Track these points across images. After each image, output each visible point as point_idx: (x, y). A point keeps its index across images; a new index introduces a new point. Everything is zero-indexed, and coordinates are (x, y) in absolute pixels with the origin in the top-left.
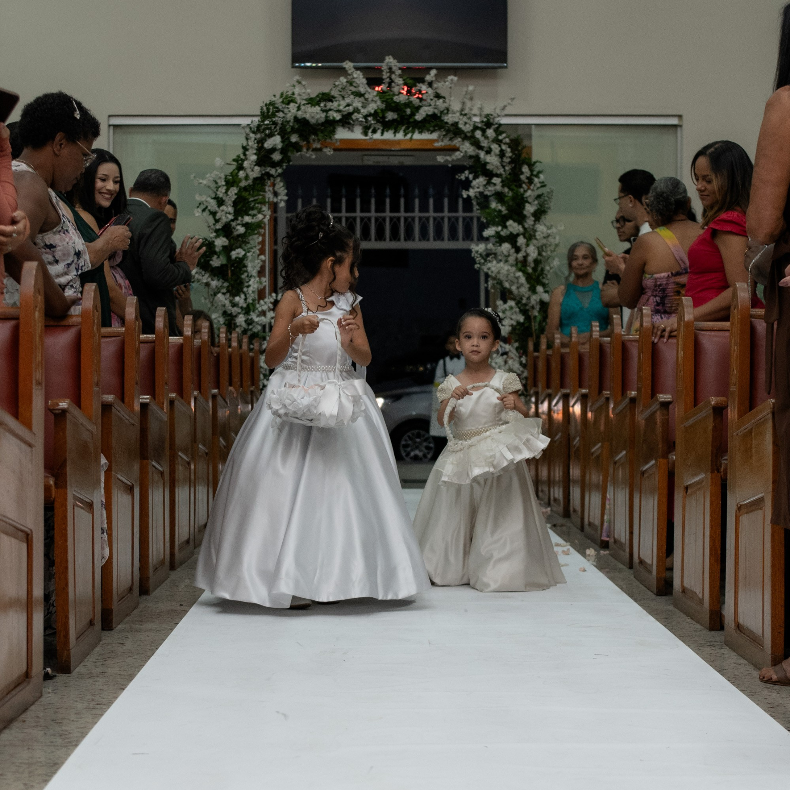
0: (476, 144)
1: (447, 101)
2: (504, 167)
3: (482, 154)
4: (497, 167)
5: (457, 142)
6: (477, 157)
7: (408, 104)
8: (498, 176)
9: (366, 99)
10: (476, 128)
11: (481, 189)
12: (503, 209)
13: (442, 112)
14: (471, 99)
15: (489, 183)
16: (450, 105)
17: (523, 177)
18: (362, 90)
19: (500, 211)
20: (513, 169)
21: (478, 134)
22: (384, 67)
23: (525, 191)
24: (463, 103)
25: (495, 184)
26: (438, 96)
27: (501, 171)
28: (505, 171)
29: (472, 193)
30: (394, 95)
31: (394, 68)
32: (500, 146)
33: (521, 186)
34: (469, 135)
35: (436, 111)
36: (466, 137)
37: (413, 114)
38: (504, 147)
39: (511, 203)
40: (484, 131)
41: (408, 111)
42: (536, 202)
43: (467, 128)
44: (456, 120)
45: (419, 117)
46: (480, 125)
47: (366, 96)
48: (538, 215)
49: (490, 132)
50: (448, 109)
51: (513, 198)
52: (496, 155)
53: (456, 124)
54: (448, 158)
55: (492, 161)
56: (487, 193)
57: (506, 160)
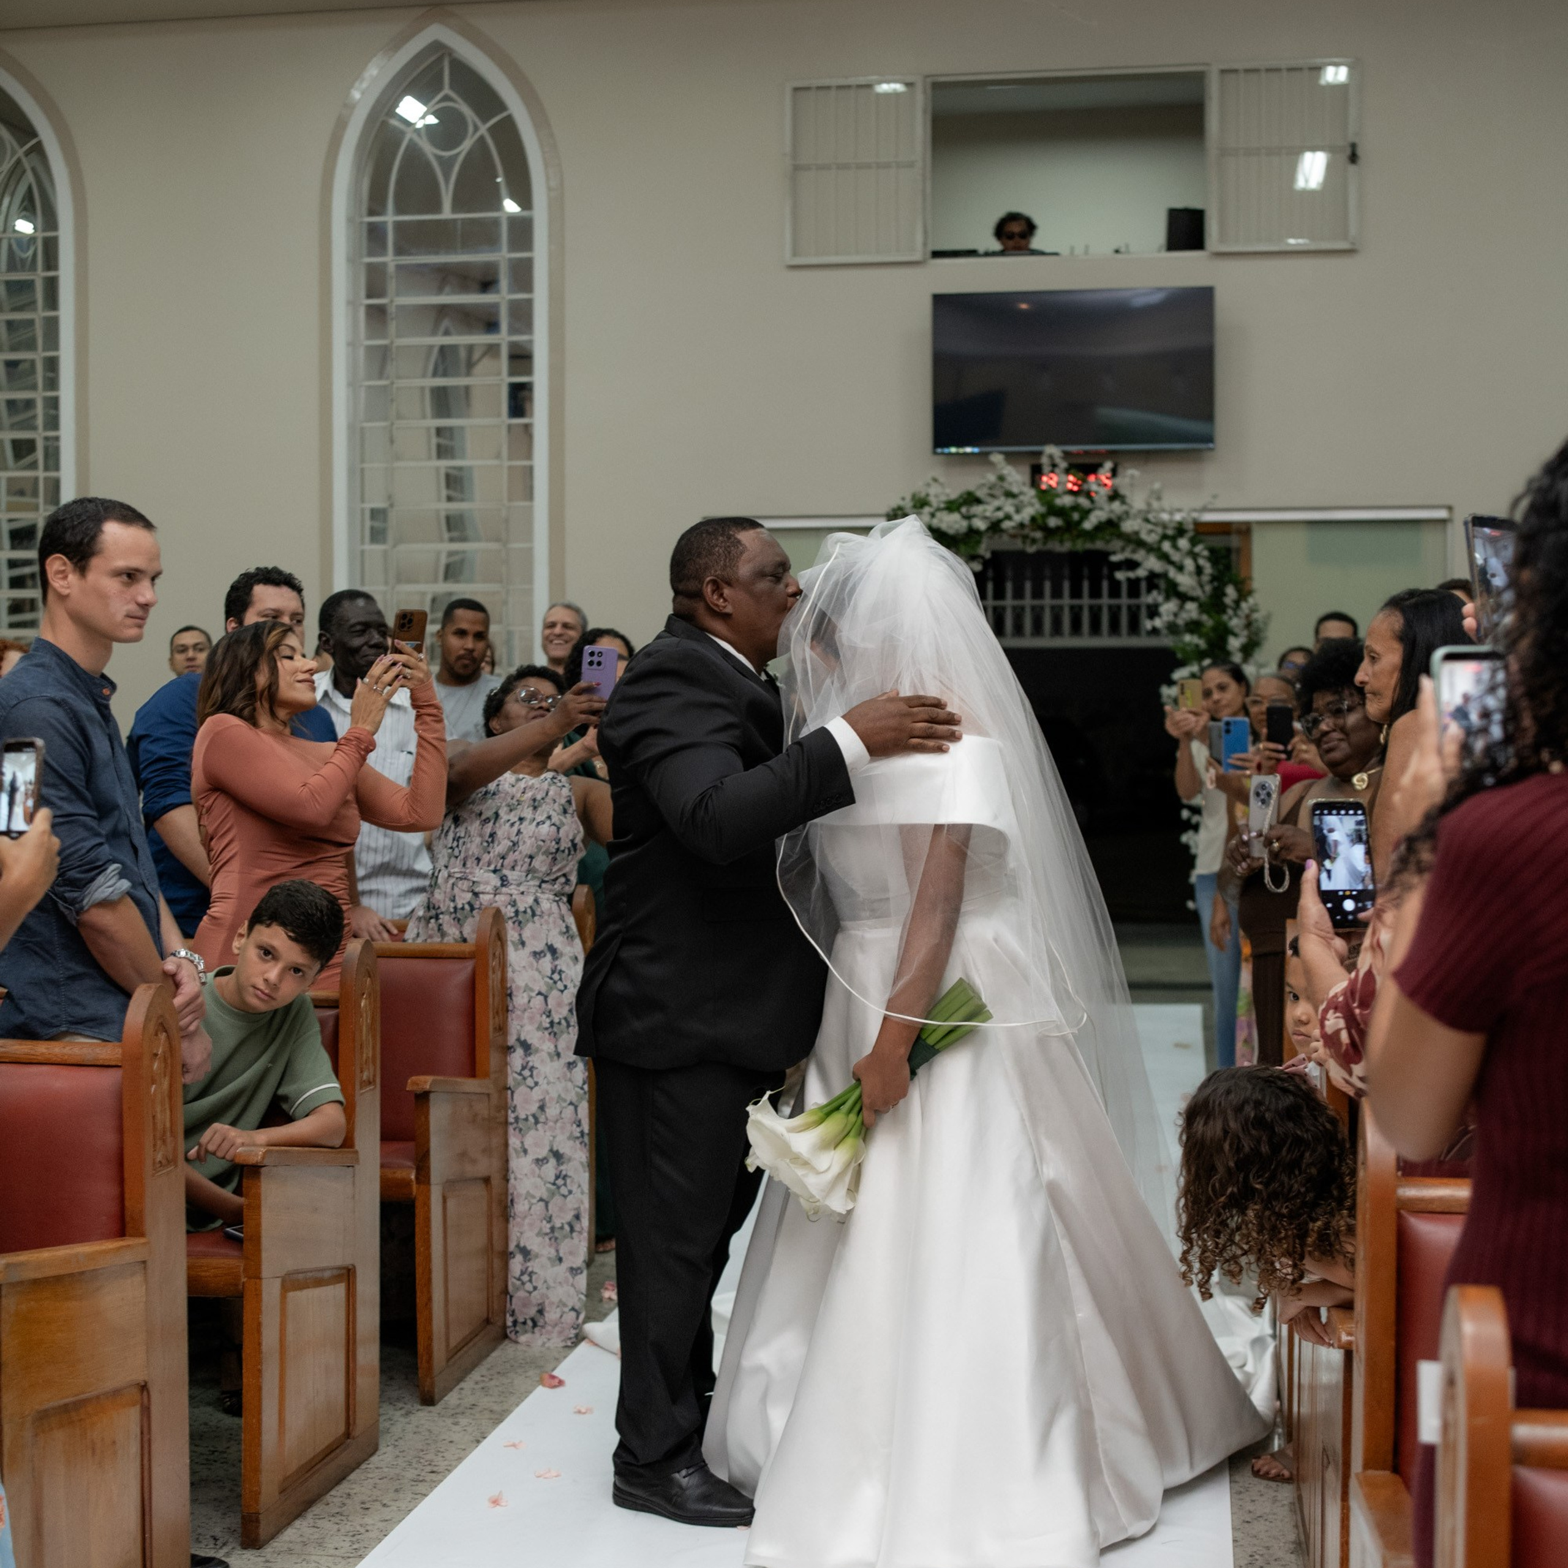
0: (1165, 557)
1: (1128, 500)
2: (1201, 586)
3: (1172, 573)
4: (1193, 589)
5: (1139, 555)
6: (1164, 575)
7: (1076, 508)
8: (1193, 599)
9: (1022, 502)
10: (1165, 537)
11: (1171, 618)
12: (1202, 643)
13: (1120, 518)
14: (1159, 498)
15: (1181, 607)
16: (1131, 507)
17: (1228, 601)
18: (1015, 490)
19: (1197, 646)
20: (1215, 589)
21: (1166, 546)
22: (1044, 460)
23: (1230, 618)
24: (1149, 504)
25: (1189, 611)
26: (1115, 496)
27: (1198, 593)
28: (1204, 592)
29: (1158, 623)
30: (1058, 496)
31: (1058, 461)
32: (1195, 560)
33: (1224, 611)
34: (1155, 546)
35: (1113, 517)
36: (1151, 549)
37: (1082, 519)
38: (1201, 562)
39: (1211, 634)
40: (1173, 539)
41: (1076, 516)
42: (1245, 633)
43: (1151, 539)
44: (1136, 528)
45: (1088, 525)
46: (1170, 532)
47: (1022, 498)
48: (1248, 650)
49: (1183, 543)
50: (1127, 513)
51: (1214, 629)
52: (1190, 574)
53: (1137, 533)
54: (1131, 575)
55: (1185, 581)
56: (1180, 622)
57: (1205, 578)
